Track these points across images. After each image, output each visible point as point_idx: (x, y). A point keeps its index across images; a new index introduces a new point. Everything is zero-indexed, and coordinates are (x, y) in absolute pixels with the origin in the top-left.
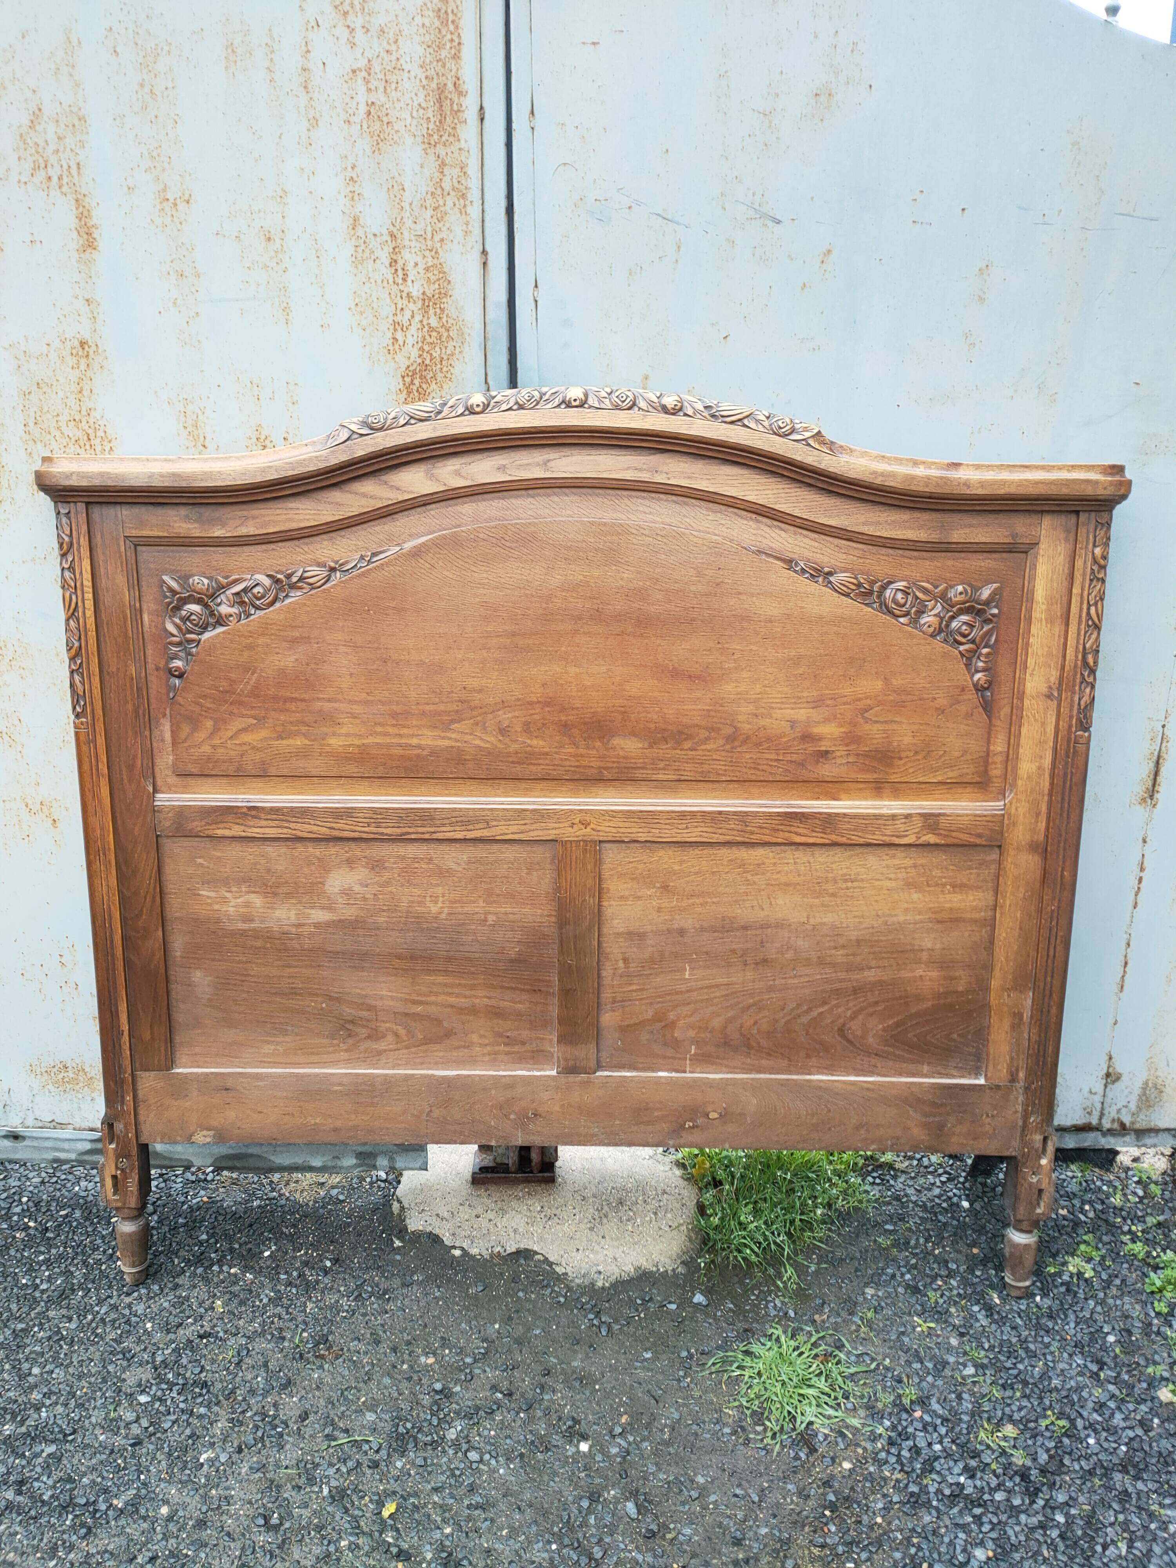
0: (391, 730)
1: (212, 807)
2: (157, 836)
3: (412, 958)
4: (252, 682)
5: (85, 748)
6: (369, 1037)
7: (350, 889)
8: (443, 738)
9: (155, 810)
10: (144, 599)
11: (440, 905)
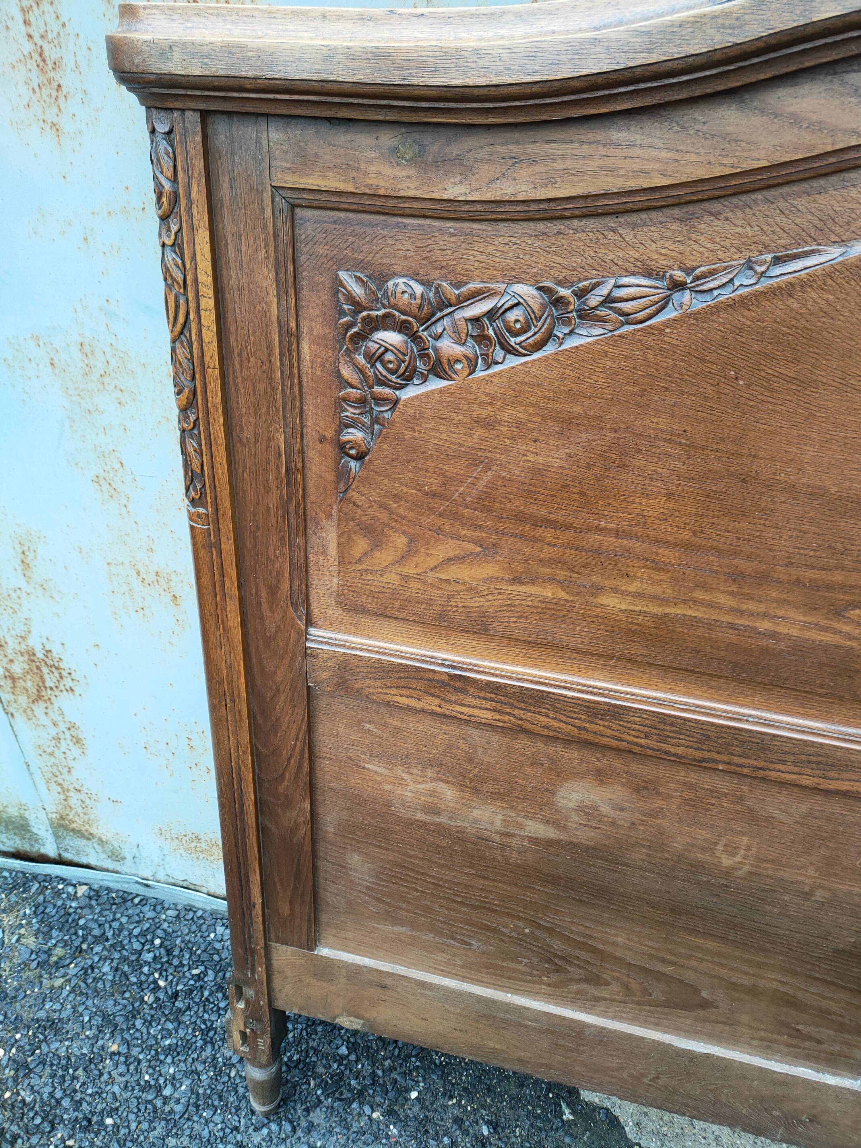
0: (723, 599)
1: (393, 664)
2: (309, 687)
3: (672, 910)
4: (481, 485)
5: (202, 553)
6: (586, 980)
7: (595, 808)
8: (826, 629)
9: (306, 654)
10: (304, 312)
11: (738, 859)
